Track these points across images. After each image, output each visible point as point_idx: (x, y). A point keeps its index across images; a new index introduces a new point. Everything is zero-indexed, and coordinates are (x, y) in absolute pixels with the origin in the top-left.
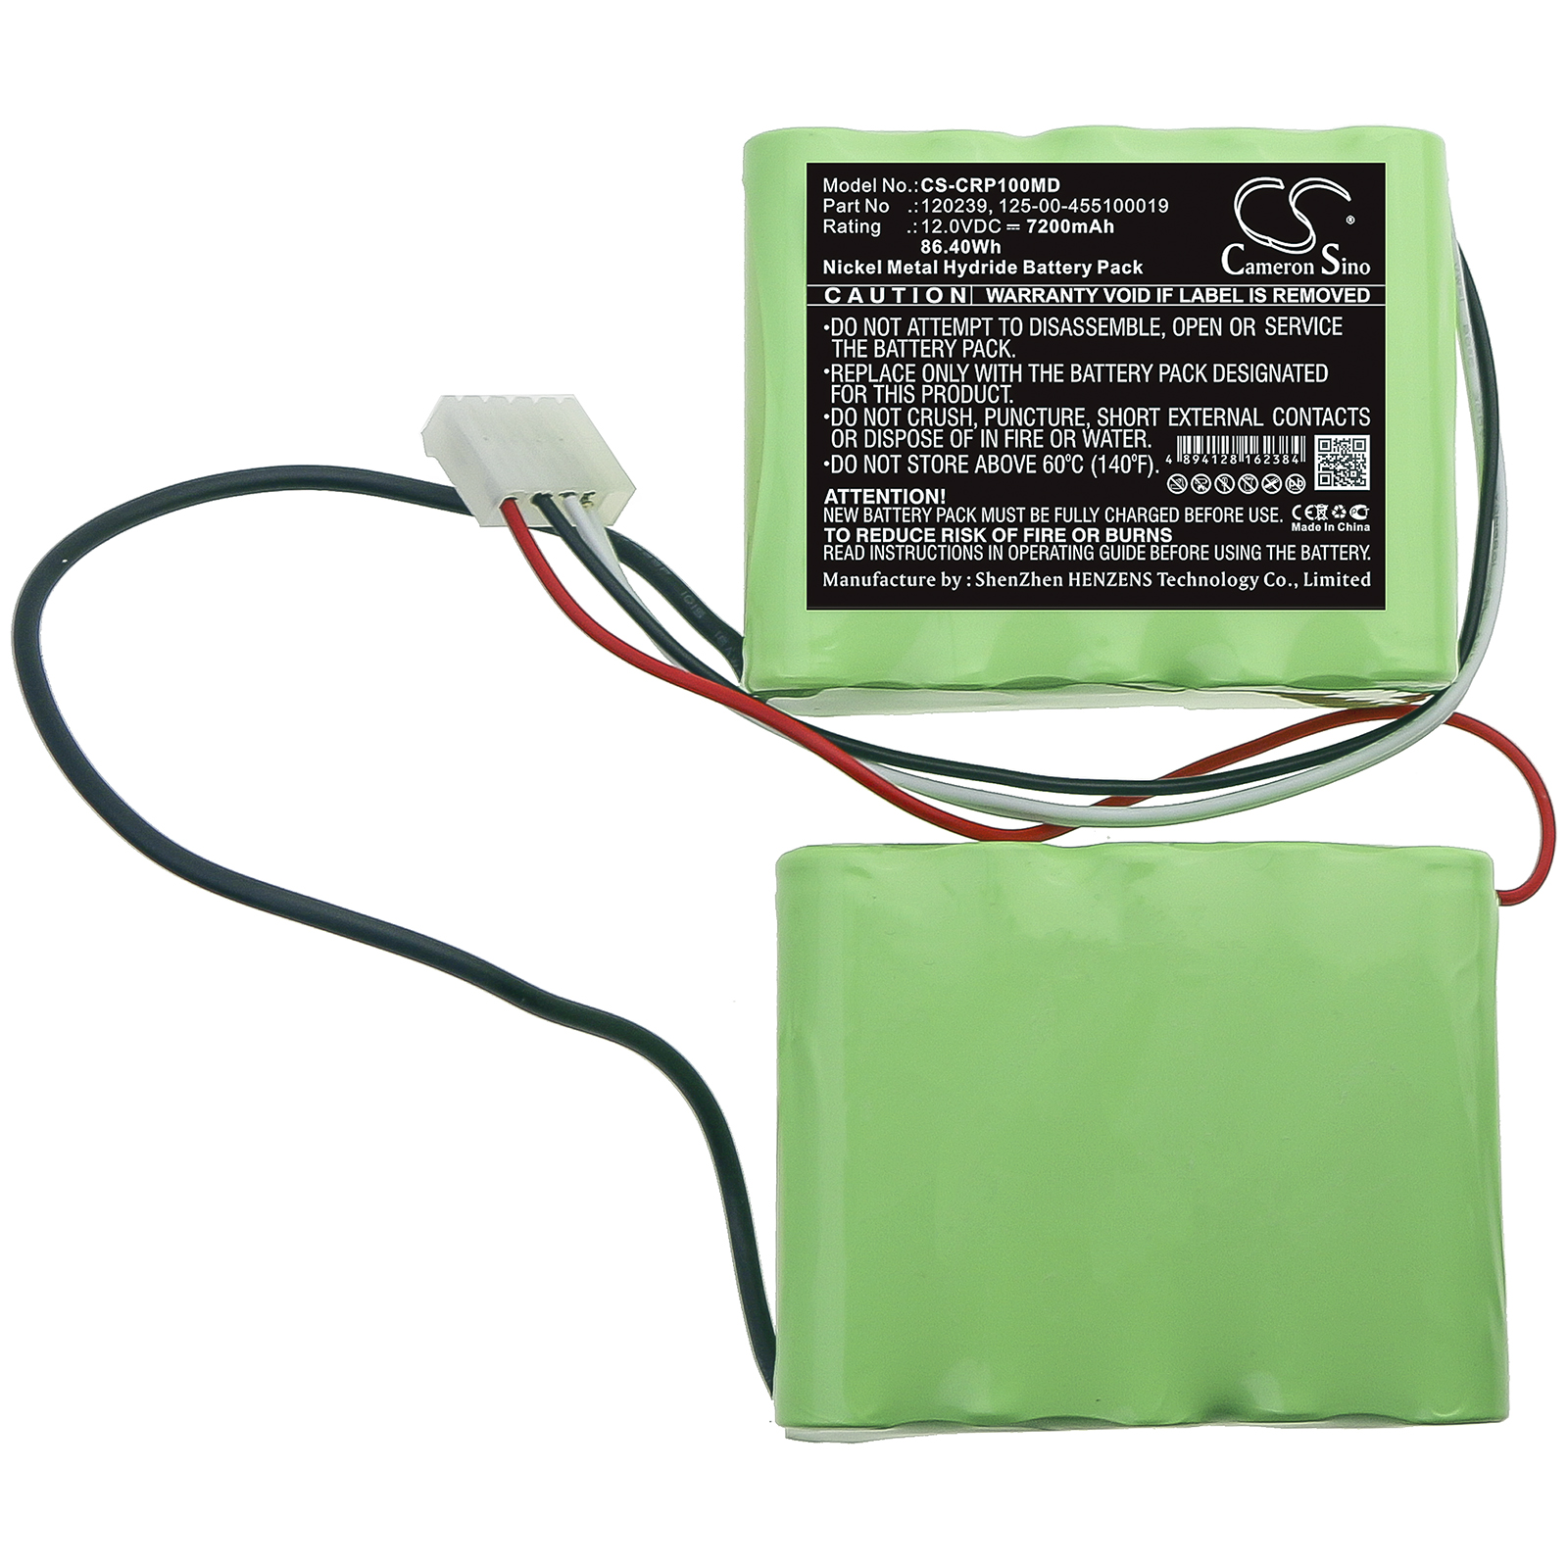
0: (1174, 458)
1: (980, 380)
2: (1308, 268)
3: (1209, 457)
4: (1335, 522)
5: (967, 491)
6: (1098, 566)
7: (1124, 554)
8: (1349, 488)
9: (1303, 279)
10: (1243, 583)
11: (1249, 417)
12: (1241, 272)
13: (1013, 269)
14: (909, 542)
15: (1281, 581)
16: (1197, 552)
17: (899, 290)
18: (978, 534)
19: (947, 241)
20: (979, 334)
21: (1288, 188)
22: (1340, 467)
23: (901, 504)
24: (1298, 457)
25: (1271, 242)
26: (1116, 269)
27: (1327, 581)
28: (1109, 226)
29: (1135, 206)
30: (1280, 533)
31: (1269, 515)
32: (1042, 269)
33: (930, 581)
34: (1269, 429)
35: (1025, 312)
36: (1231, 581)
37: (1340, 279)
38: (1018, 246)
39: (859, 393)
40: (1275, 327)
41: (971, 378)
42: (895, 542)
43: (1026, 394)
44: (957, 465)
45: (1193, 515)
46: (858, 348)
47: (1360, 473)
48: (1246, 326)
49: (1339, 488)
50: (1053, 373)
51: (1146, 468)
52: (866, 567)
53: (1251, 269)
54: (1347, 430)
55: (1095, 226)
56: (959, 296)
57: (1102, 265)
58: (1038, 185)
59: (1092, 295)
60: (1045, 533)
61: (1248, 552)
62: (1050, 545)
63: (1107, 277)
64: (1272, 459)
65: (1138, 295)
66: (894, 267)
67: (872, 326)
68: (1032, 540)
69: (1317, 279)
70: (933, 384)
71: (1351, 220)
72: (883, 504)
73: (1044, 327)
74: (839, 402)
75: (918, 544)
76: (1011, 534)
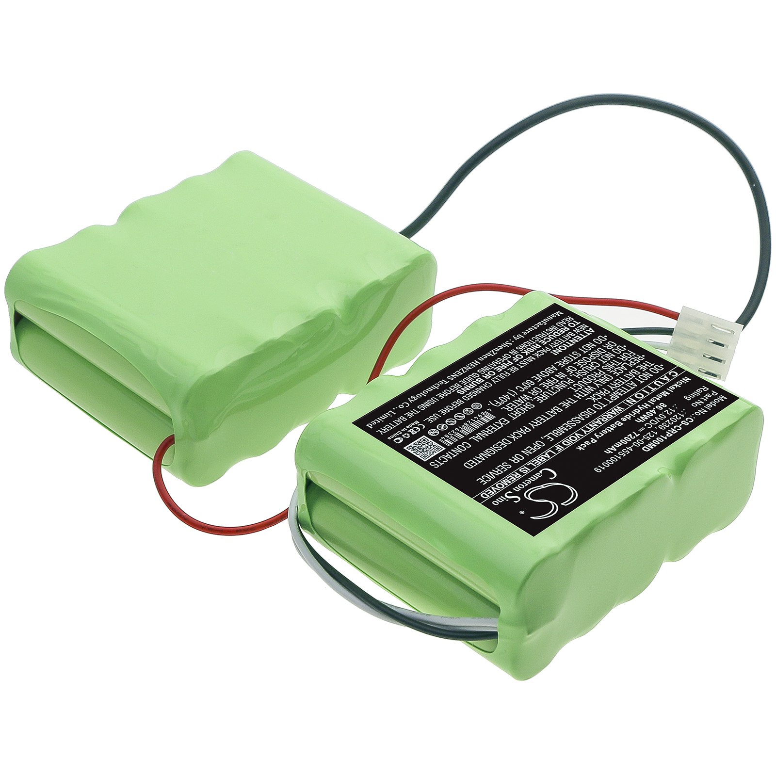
0: (489, 412)
1: (588, 386)
2: (518, 489)
3: (476, 420)
4: (406, 432)
5: (548, 359)
6: (474, 370)
7: (469, 378)
8: (413, 443)
9: (516, 484)
10: (414, 398)
11: (478, 437)
12: (541, 472)
13: (624, 419)
14: (547, 336)
15: (401, 406)
16: (444, 394)
17: (653, 390)
18: (527, 353)
19: (658, 411)
20: (608, 397)
21: (560, 506)
22: (424, 446)
23: (565, 343)
24: (443, 440)
25: (542, 487)
26: (587, 443)
27: (384, 417)
28: (608, 451)
29: (608, 463)
30: (421, 417)
31: (431, 419)
32: (613, 426)
33: (525, 333)
34: (466, 438)
35: (599, 413)
36: (419, 396)
37: (502, 493)
38: (631, 426)
39: (623, 357)
40: (505, 466)
41: (592, 385)
42: (552, 334)
43: (566, 393)
44: (562, 363)
45: (459, 402)
46: (643, 367)
47: (414, 450)
48: (516, 459)
49: (416, 441)
50: (566, 404)
51: (495, 403)
52: (551, 323)
53: (538, 475)
54: (436, 457)
55: (613, 448)
56: (631, 401)
57: (594, 441)
58: (651, 446)
59: (585, 431)
60: (504, 366)
61: (424, 406)
62: (497, 365)
63: (588, 438)
64: (452, 433)
65: (569, 442)
66: (665, 394)
67: (647, 376)
68: (506, 362)
69: (510, 488)
70: (603, 376)
71: (522, 512)
72: (571, 339)
73: (588, 413)
74: (626, 351)
75: (544, 338)
76: (516, 359)
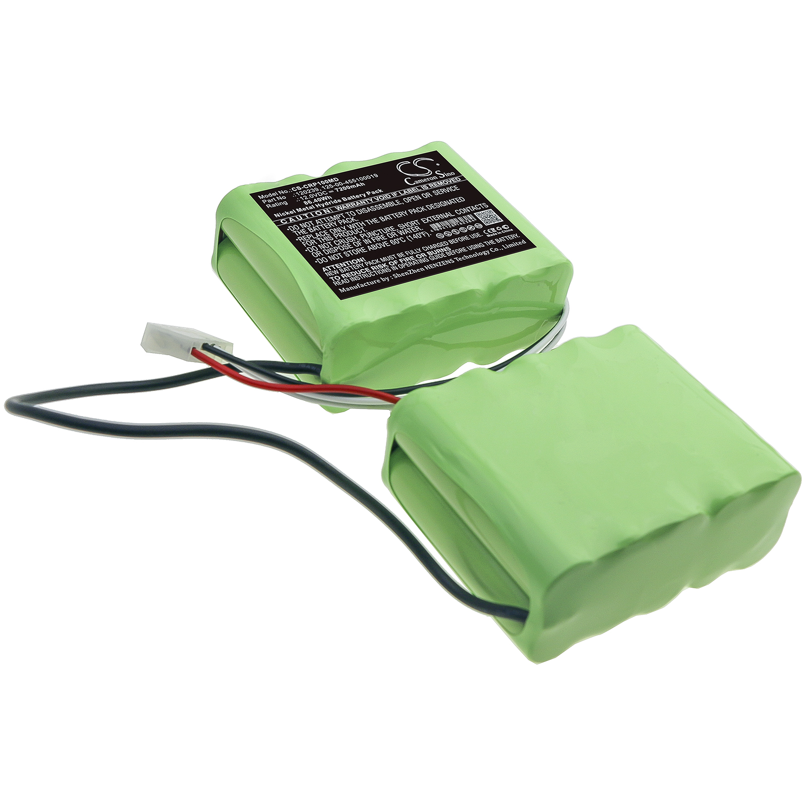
0: (433, 230)
1: (351, 228)
2: (435, 178)
3: (444, 227)
4: (498, 231)
5: (370, 256)
6: (431, 262)
7: (438, 257)
8: (496, 222)
9: (434, 181)
10: (485, 253)
11: (447, 215)
12: (414, 184)
13: (339, 201)
14: (362, 273)
15: (496, 250)
16: (461, 250)
17: (306, 215)
18: (384, 265)
19: (312, 200)
20: (341, 218)
21: (412, 163)
22: (489, 219)
23: (351, 265)
24: (473, 219)
25: (418, 175)
26: (373, 193)
27: (511, 245)
28: (362, 184)
29: (367, 177)
30: (484, 238)
31: (478, 235)
32: (349, 199)
33: (378, 281)
34: (457, 216)
35: (354, 209)
36: (480, 254)
37: (446, 178)
38: (337, 195)
39: (313, 242)
40: (437, 193)
41: (348, 229)
42: (357, 275)
43: (369, 228)
44: (363, 250)
45: (452, 242)
46: (303, 231)
47: (496, 218)
48: (428, 195)
49: (493, 223)
50: (375, 220)
51: (426, 235)
52: (354, 283)
53: (417, 182)
54: (482, 210)
55: (358, 185)
56: (327, 211)
57: (368, 193)
58: (331, 180)
59: (371, 200)
60: (407, 259)
61: (479, 245)
62: (412, 261)
63: (371, 195)
64: (465, 222)
65: (386, 196)
66: (300, 210)
67: (304, 225)
68: (404, 262)
69: (439, 179)
70: (336, 233)
71: (438, 164)
72: (344, 267)
73: (362, 211)
74: (307, 246)
75: (366, 273)
76: (395, 262)
